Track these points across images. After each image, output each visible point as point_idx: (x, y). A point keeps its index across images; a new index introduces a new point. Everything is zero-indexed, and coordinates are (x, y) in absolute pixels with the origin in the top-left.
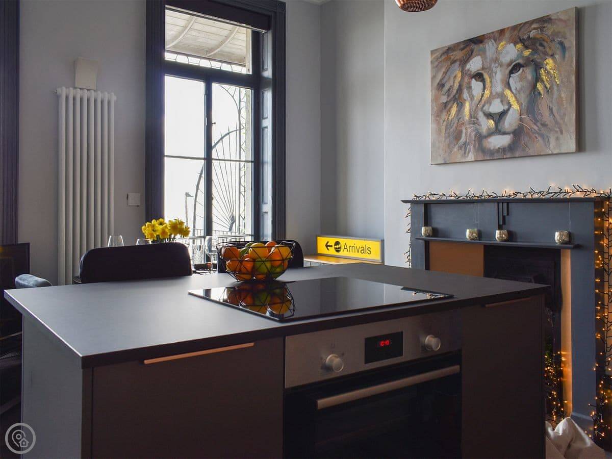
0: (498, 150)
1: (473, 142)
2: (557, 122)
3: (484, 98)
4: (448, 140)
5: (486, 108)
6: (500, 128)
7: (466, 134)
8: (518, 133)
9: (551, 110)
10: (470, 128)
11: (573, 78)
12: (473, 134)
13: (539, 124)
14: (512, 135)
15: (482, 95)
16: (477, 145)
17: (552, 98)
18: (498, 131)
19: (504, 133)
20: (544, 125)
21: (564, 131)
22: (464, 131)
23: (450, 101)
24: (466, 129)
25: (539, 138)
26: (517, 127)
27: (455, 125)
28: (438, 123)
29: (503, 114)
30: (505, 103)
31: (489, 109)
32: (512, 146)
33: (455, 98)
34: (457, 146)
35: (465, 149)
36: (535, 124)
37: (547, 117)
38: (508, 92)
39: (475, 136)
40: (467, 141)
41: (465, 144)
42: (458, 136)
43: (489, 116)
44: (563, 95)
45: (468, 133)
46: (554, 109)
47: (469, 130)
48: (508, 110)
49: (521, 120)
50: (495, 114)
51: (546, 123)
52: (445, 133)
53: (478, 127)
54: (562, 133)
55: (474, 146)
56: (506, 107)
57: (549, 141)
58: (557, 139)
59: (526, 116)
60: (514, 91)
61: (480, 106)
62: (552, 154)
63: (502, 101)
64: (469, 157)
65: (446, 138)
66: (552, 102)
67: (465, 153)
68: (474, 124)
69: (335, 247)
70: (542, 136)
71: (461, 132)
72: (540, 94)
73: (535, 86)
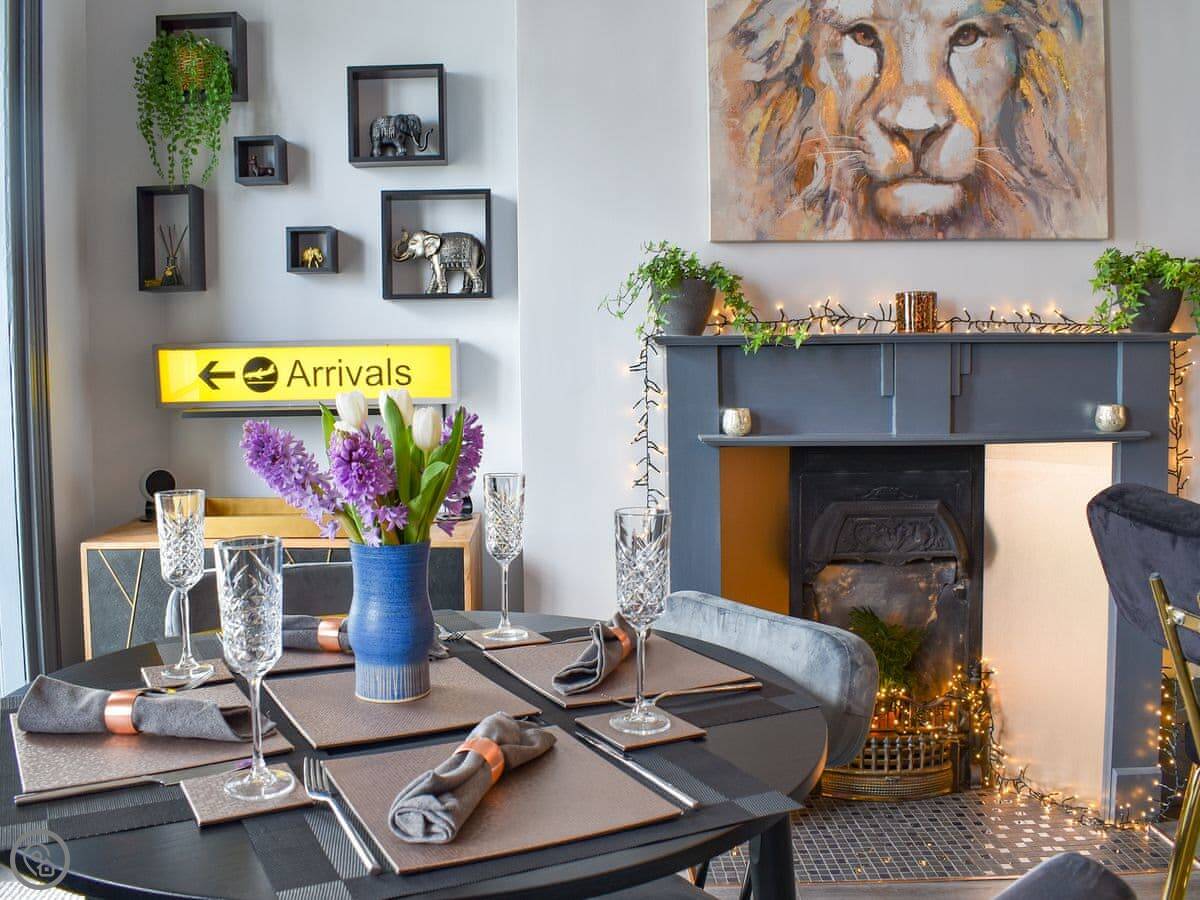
0: (921, 221)
1: (849, 194)
2: (1066, 172)
3: (881, 89)
4: (769, 183)
5: (885, 114)
6: (925, 166)
7: (828, 170)
8: (975, 184)
9: (1053, 143)
10: (841, 156)
11: (1100, 85)
12: (849, 175)
13: (1025, 170)
14: (958, 187)
15: (876, 82)
16: (861, 202)
17: (1056, 118)
18: (919, 173)
19: (939, 181)
20: (1037, 173)
21: (1083, 193)
22: (821, 162)
23: (775, 79)
24: (827, 158)
25: (1026, 201)
26: (971, 171)
27: (793, 144)
28: (736, 136)
29: (934, 135)
30: (938, 109)
31: (894, 117)
32: (959, 212)
33: (793, 76)
34: (798, 200)
35: (826, 210)
36: (1016, 169)
37: (1042, 156)
38: (945, 85)
39: (857, 179)
40: (833, 188)
41: (824, 194)
42: (802, 173)
43: (897, 134)
44: (1079, 115)
45: (831, 168)
46: (1062, 144)
47: (837, 163)
48: (948, 127)
49: (981, 154)
50: (911, 131)
51: (1043, 170)
52: (760, 161)
53: (864, 157)
54: (1078, 196)
55: (854, 203)
56: (942, 122)
57: (1048, 209)
58: (1068, 206)
59: (995, 149)
60: (963, 87)
61: (869, 106)
62: (1057, 239)
63: (931, 105)
64: (837, 229)
65: (762, 174)
66: (1054, 125)
67: (824, 219)
68: (853, 148)
69: (250, 375)
70: (1034, 197)
71: (810, 165)
72: (1026, 104)
73: (1014, 85)
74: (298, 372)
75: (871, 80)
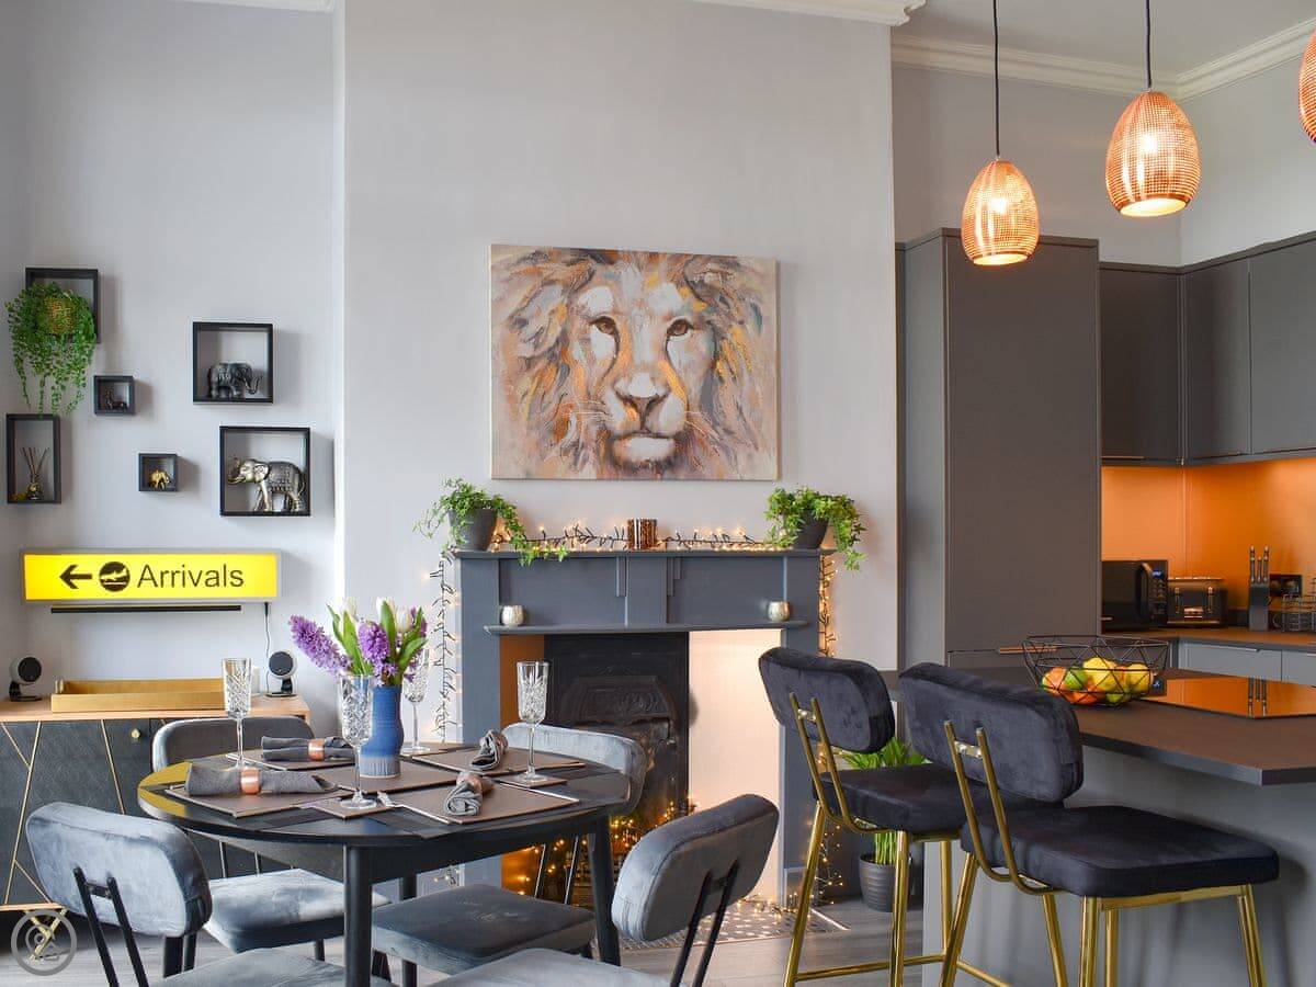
0: (645, 466)
1: (594, 444)
2: (748, 430)
3: (617, 368)
4: (535, 435)
5: (621, 385)
6: (648, 424)
7: (578, 426)
8: (683, 439)
9: (740, 409)
10: (588, 416)
11: (773, 368)
12: (594, 430)
13: (719, 429)
14: (672, 441)
15: (614, 361)
16: (602, 451)
17: (741, 391)
18: (645, 430)
19: (658, 436)
20: (728, 432)
21: (760, 448)
22: (573, 420)
23: (539, 357)
24: (578, 417)
25: (720, 452)
26: (681, 429)
27: (553, 406)
28: (511, 398)
29: (654, 402)
30: (658, 383)
31: (627, 387)
32: (673, 460)
33: (554, 355)
34: (557, 448)
35: (576, 456)
36: (713, 427)
37: (732, 419)
38: (663, 364)
39: (599, 434)
40: (581, 441)
41: (575, 444)
42: (560, 429)
43: (629, 401)
44: (758, 389)
45: (582, 425)
46: (744, 410)
47: (586, 421)
48: (665, 396)
49: (688, 417)
50: (639, 399)
51: (733, 429)
52: (529, 418)
53: (604, 417)
54: (757, 448)
55: (597, 452)
56: (661, 393)
57: (736, 458)
58: (750, 456)
59: (698, 413)
60: (677, 367)
61: (609, 379)
62: (742, 480)
63: (653, 379)
64: (584, 470)
65: (530, 428)
66: (741, 397)
67: (575, 464)
68: (597, 410)
69: (105, 577)
70: (726, 449)
71: (566, 422)
72: (721, 379)
73: (713, 366)
74: (147, 575)
75: (610, 359)
